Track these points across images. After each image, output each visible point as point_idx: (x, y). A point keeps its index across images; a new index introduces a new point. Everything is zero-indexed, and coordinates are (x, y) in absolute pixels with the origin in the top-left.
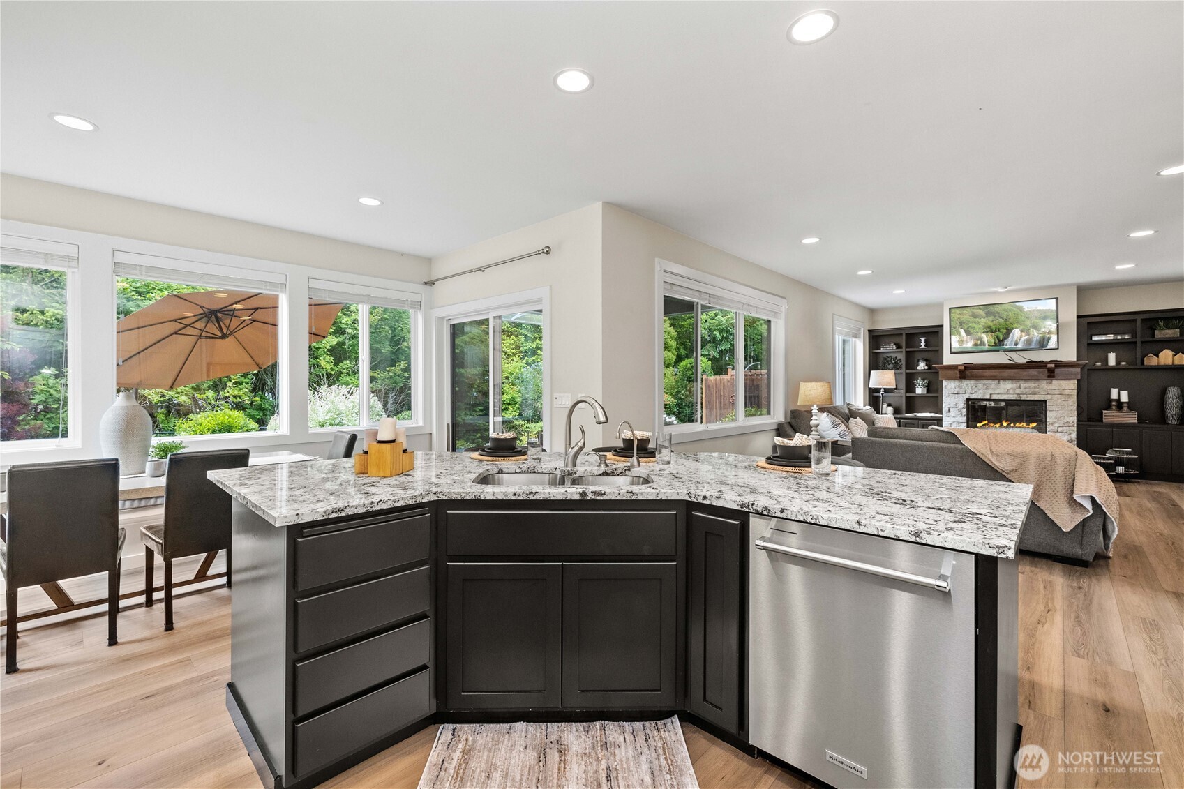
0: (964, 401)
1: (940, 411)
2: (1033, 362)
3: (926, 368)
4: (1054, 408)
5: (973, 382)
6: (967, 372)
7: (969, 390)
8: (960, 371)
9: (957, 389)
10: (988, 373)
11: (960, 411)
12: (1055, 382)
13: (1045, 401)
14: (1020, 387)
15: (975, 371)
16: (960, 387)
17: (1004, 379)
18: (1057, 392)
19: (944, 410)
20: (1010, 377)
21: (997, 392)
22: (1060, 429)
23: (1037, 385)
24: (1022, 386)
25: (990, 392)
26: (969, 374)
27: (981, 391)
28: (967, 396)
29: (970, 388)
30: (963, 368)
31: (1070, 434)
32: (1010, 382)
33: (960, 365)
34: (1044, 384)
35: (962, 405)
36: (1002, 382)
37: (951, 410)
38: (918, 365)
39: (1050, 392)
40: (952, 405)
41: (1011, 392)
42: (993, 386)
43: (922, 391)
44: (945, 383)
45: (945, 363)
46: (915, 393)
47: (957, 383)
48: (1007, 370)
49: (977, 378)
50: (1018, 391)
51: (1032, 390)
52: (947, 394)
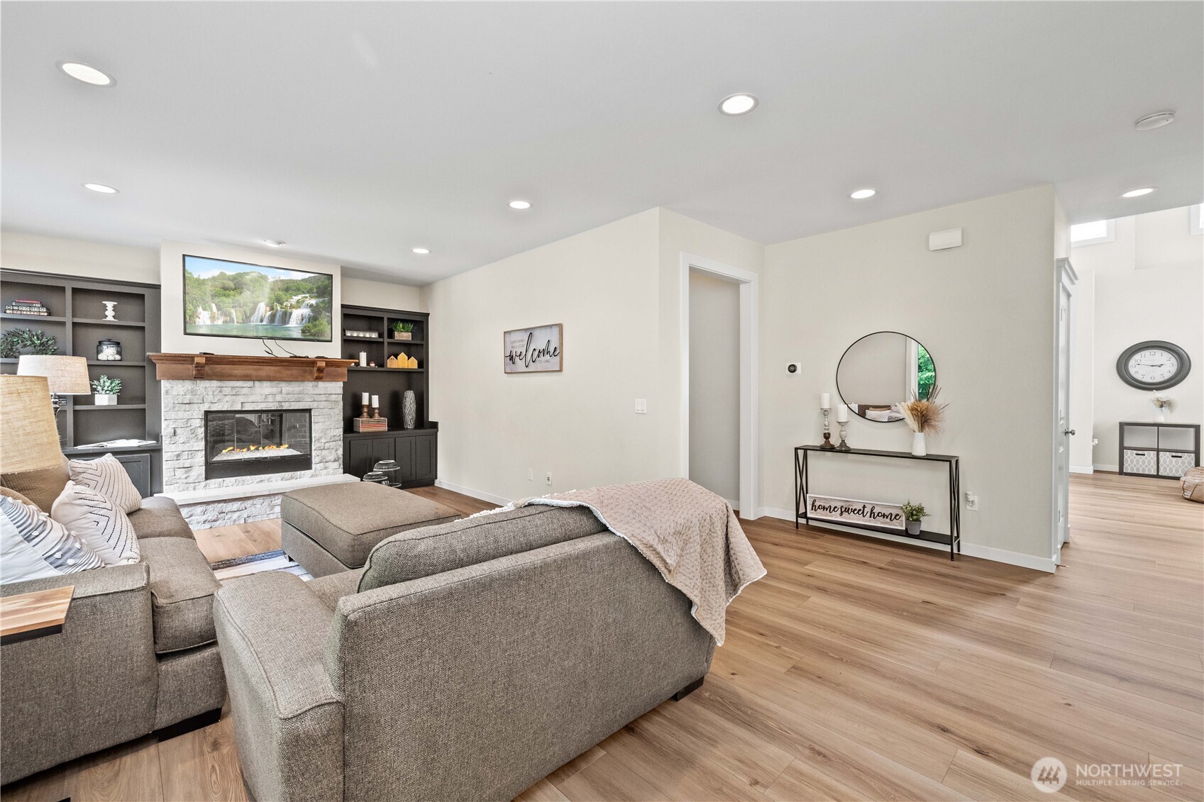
0: (201, 415)
1: (157, 437)
2: (296, 357)
3: (118, 357)
4: (320, 419)
5: (215, 383)
6: (207, 368)
7: (210, 398)
8: (198, 365)
9: (188, 396)
10: (239, 370)
11: (193, 432)
12: (321, 384)
13: (309, 411)
14: (281, 392)
15: (219, 368)
16: (193, 392)
17: (260, 379)
18: (323, 398)
19: (163, 433)
20: (269, 376)
21: (251, 399)
22: (327, 445)
23: (301, 388)
24: (284, 391)
25: (241, 399)
26: (210, 372)
27: (227, 398)
28: (206, 407)
29: (211, 393)
30: (203, 360)
31: (337, 450)
32: (268, 383)
33: (197, 356)
34: (309, 387)
35: (198, 423)
36: (257, 383)
37: (178, 431)
38: (99, 352)
39: (316, 398)
40: (180, 423)
41: (270, 398)
42: (245, 391)
43: (109, 399)
44: (165, 385)
45: (166, 349)
46: (94, 404)
47: (188, 385)
48: (266, 368)
49: (221, 377)
50: (279, 398)
51: (296, 396)
52: (171, 405)
